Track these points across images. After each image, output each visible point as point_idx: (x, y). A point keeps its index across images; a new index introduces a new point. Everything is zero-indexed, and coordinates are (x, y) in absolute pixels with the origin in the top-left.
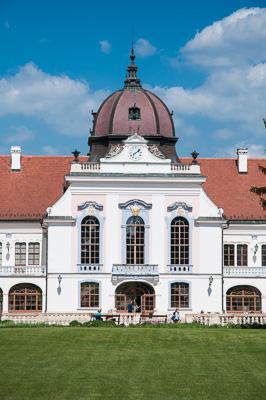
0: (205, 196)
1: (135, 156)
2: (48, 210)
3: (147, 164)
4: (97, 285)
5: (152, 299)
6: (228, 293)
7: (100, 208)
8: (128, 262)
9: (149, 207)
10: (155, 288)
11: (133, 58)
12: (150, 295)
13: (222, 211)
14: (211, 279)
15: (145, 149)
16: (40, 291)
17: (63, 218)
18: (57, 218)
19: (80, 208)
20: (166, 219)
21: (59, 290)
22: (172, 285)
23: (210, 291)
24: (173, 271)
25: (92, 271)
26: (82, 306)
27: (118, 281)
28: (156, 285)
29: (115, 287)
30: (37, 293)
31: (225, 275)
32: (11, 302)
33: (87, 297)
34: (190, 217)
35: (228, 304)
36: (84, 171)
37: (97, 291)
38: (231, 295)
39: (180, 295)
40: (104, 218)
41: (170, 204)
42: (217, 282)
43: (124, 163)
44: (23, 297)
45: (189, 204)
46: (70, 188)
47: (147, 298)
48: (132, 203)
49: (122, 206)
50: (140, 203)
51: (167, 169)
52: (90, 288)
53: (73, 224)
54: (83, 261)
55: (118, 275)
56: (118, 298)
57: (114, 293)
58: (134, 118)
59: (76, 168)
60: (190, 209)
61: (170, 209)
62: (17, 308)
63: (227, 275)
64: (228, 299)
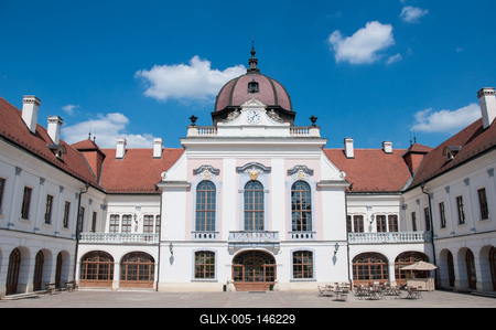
0: (326, 159)
1: (253, 120)
2: (162, 175)
3: (266, 127)
4: (213, 254)
5: (273, 269)
6: (354, 260)
7: (217, 172)
8: (246, 228)
9: (268, 170)
10: (276, 257)
11: (253, 53)
12: (270, 265)
13: (344, 175)
14: (337, 246)
15: (263, 113)
16: (153, 260)
17: (178, 182)
18: (171, 182)
19: (196, 172)
20: (286, 184)
21: (172, 260)
22: (295, 254)
23: (334, 259)
24: (295, 239)
25: (208, 239)
26: (197, 276)
27: (236, 249)
28: (276, 253)
29: (232, 257)
30: (150, 262)
31: (350, 242)
32: (123, 272)
33: (202, 267)
34: (312, 181)
35: (354, 273)
36: (201, 135)
37: (213, 261)
38: (357, 263)
39: (303, 264)
40: (221, 183)
41: (291, 167)
42: (343, 249)
43: (241, 127)
44: (135, 266)
45: (310, 167)
46: (186, 152)
47: (267, 269)
48: (250, 166)
49: (239, 170)
50: (258, 166)
51: (286, 133)
52: (205, 258)
53: (188, 189)
54: (198, 228)
55: (235, 243)
56: (235, 269)
57: (231, 263)
58: (253, 92)
59: (192, 132)
60: (310, 172)
61: (290, 172)
62: (129, 279)
63: (352, 242)
64: (354, 267)
